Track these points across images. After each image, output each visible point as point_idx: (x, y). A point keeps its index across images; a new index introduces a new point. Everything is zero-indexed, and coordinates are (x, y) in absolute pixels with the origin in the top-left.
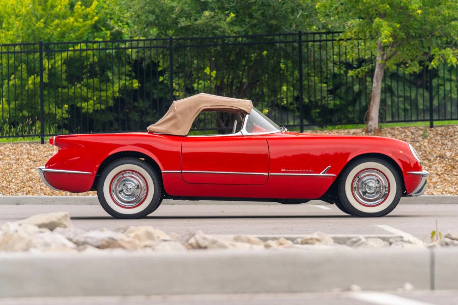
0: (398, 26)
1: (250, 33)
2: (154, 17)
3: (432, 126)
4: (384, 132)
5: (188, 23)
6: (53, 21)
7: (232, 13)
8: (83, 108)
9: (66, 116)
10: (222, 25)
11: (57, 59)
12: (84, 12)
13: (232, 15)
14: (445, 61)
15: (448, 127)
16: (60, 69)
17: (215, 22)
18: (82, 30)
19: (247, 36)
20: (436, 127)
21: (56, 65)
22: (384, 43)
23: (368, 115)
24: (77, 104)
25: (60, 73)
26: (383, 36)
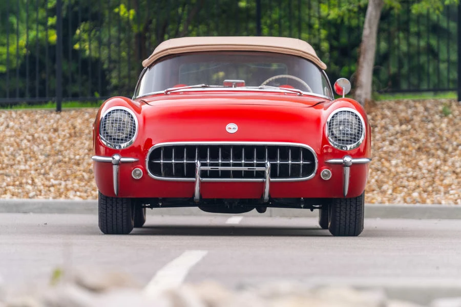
3: (460, 99)
4: (380, 106)
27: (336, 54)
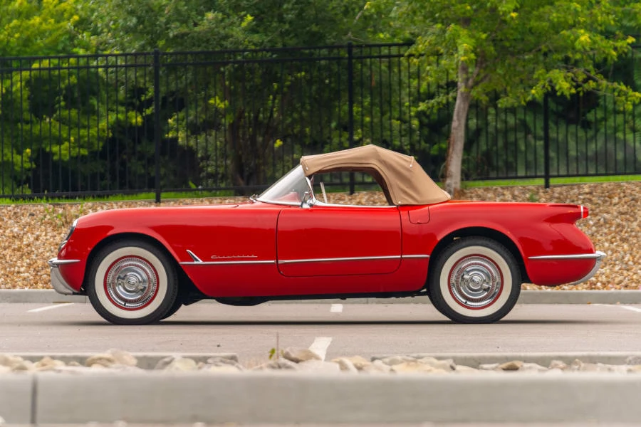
0: (484, 36)
1: (279, 46)
2: (134, 20)
3: (547, 185)
4: (469, 195)
5: (184, 30)
6: (10, 21)
7: (248, 15)
8: (54, 154)
9: (27, 165)
10: (234, 33)
11: (14, 79)
12: (57, 8)
13: (249, 18)
14: (553, 88)
15: (571, 186)
16: (19, 95)
17: (224, 28)
18: (55, 34)
19: (273, 50)
20: (555, 186)
21: (14, 89)
22: (463, 62)
23: (446, 168)
24: (45, 148)
25: (19, 100)
26: (461, 52)
27: (426, 131)
